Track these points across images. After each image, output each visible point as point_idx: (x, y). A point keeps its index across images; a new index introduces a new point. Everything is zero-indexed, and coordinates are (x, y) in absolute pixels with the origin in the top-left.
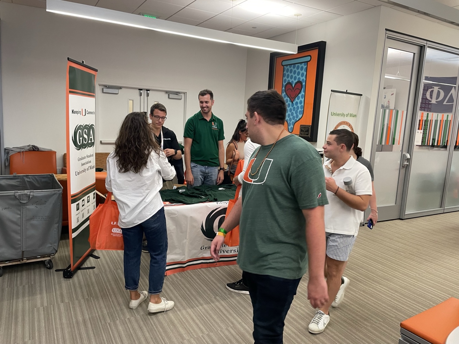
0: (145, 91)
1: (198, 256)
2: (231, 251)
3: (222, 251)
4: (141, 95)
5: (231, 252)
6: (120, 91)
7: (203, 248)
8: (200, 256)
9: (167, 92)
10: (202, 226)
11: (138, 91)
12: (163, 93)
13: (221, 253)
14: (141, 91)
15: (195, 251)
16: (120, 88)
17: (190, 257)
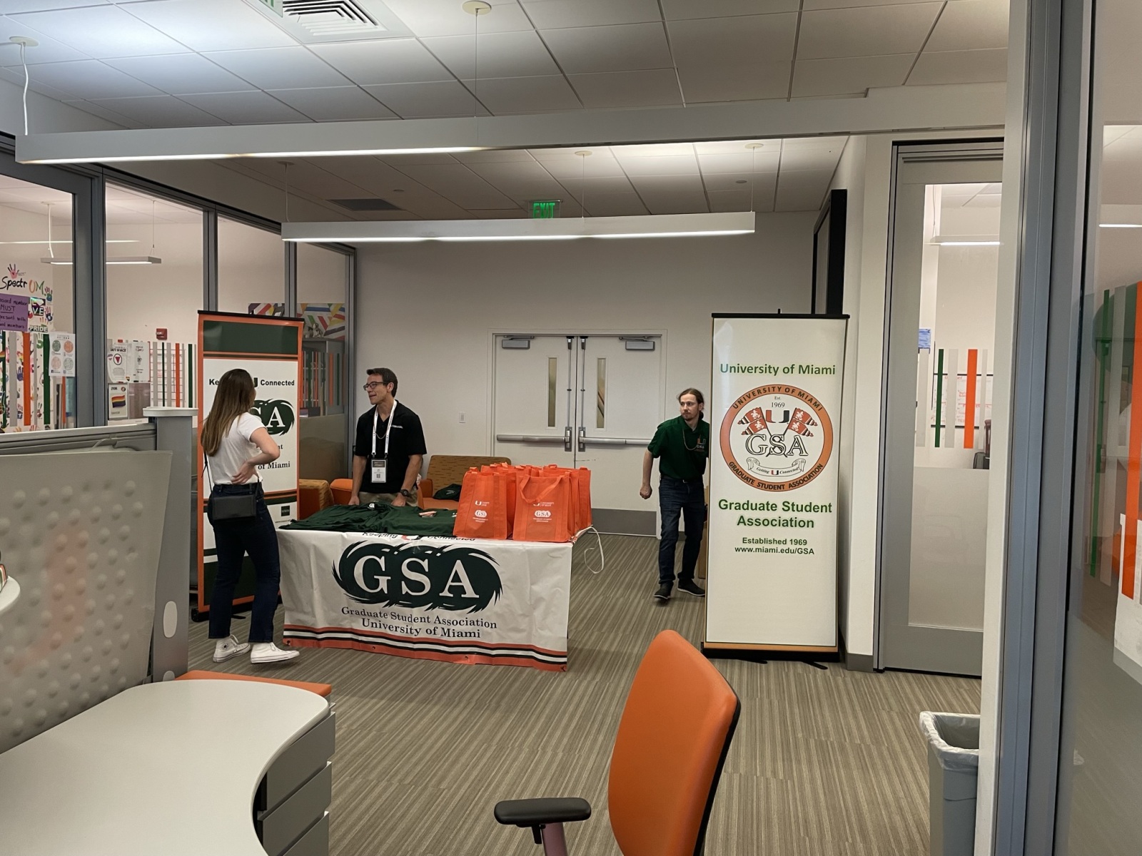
0: (579, 338)
1: (342, 623)
2: (396, 628)
3: (382, 625)
4: (570, 346)
5: (396, 630)
6: (532, 342)
7: (348, 612)
8: (346, 625)
9: (622, 338)
10: (334, 570)
11: (565, 341)
12: (616, 340)
13: (380, 627)
14: (569, 340)
15: (334, 615)
16: (532, 337)
17: (330, 624)
